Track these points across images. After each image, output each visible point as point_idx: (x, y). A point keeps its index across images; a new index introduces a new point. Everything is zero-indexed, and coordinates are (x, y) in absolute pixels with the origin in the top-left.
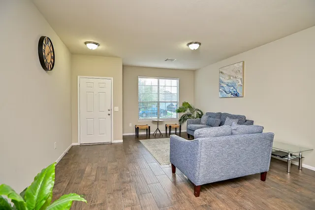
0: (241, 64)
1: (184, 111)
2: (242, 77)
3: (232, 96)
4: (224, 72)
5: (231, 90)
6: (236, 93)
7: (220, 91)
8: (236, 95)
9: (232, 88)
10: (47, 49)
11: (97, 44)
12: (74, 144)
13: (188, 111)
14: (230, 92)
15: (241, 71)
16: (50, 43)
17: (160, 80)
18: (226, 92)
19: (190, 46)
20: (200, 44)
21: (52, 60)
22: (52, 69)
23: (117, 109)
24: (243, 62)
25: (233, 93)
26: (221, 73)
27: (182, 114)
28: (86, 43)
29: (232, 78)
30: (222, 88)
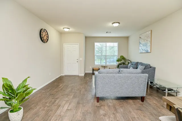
0: (150, 32)
1: (121, 61)
2: (150, 40)
3: (145, 52)
4: (142, 37)
9: (145, 47)
10: (44, 34)
11: (68, 28)
12: (62, 75)
13: (123, 61)
14: (144, 50)
15: (150, 37)
16: (46, 31)
17: (107, 43)
18: (142, 49)
19: (114, 24)
20: (119, 23)
21: (47, 38)
22: (47, 42)
23: (81, 59)
24: (151, 31)
25: (146, 50)
26: (140, 38)
27: (120, 62)
28: (63, 28)
29: (145, 41)
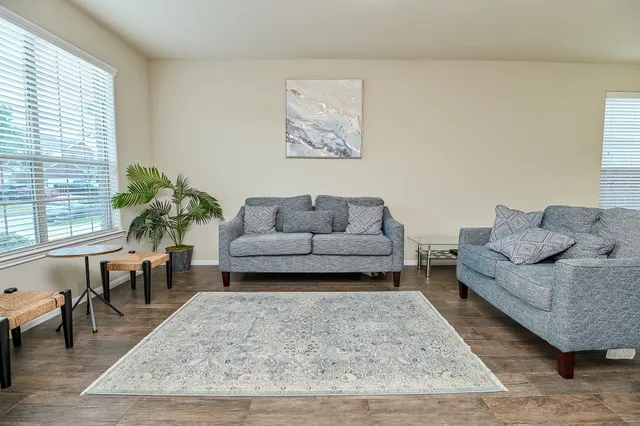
2: (361, 116)
3: (332, 154)
5: (327, 141)
6: (342, 148)
7: (288, 140)
8: (345, 154)
9: (332, 135)
14: (326, 145)
18: (310, 143)
25: (334, 147)
26: (295, 91)
30: (296, 133)
